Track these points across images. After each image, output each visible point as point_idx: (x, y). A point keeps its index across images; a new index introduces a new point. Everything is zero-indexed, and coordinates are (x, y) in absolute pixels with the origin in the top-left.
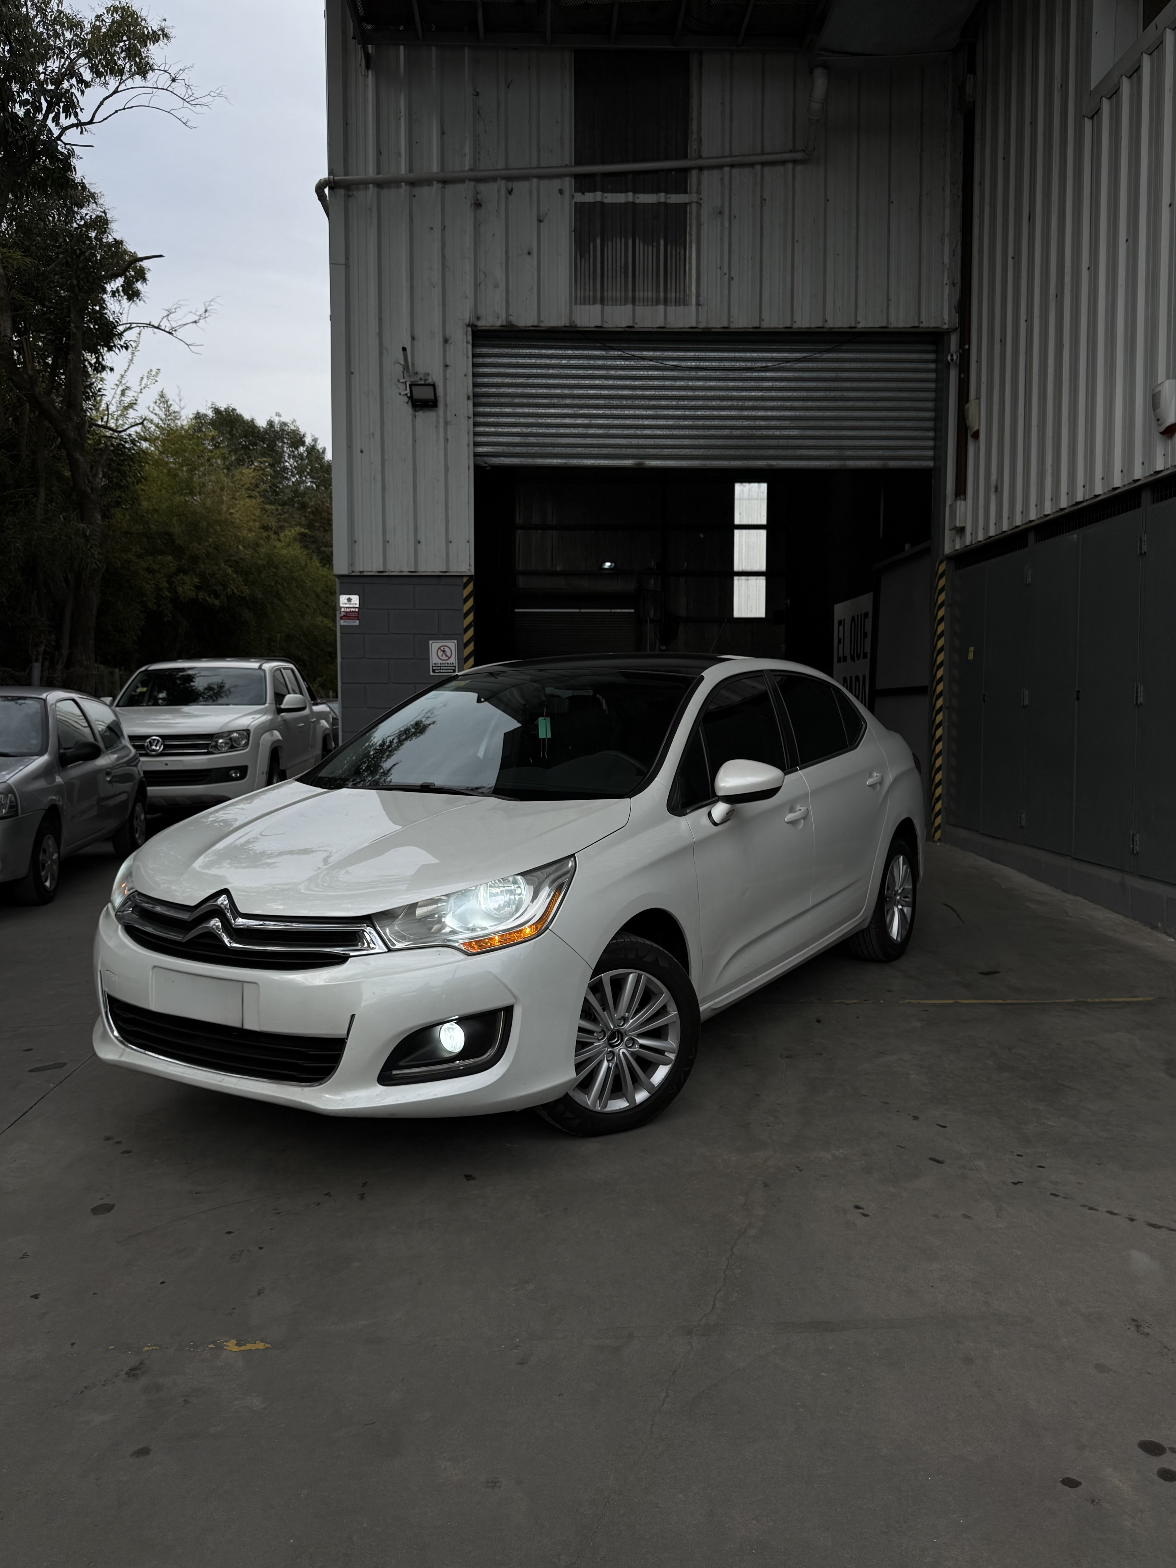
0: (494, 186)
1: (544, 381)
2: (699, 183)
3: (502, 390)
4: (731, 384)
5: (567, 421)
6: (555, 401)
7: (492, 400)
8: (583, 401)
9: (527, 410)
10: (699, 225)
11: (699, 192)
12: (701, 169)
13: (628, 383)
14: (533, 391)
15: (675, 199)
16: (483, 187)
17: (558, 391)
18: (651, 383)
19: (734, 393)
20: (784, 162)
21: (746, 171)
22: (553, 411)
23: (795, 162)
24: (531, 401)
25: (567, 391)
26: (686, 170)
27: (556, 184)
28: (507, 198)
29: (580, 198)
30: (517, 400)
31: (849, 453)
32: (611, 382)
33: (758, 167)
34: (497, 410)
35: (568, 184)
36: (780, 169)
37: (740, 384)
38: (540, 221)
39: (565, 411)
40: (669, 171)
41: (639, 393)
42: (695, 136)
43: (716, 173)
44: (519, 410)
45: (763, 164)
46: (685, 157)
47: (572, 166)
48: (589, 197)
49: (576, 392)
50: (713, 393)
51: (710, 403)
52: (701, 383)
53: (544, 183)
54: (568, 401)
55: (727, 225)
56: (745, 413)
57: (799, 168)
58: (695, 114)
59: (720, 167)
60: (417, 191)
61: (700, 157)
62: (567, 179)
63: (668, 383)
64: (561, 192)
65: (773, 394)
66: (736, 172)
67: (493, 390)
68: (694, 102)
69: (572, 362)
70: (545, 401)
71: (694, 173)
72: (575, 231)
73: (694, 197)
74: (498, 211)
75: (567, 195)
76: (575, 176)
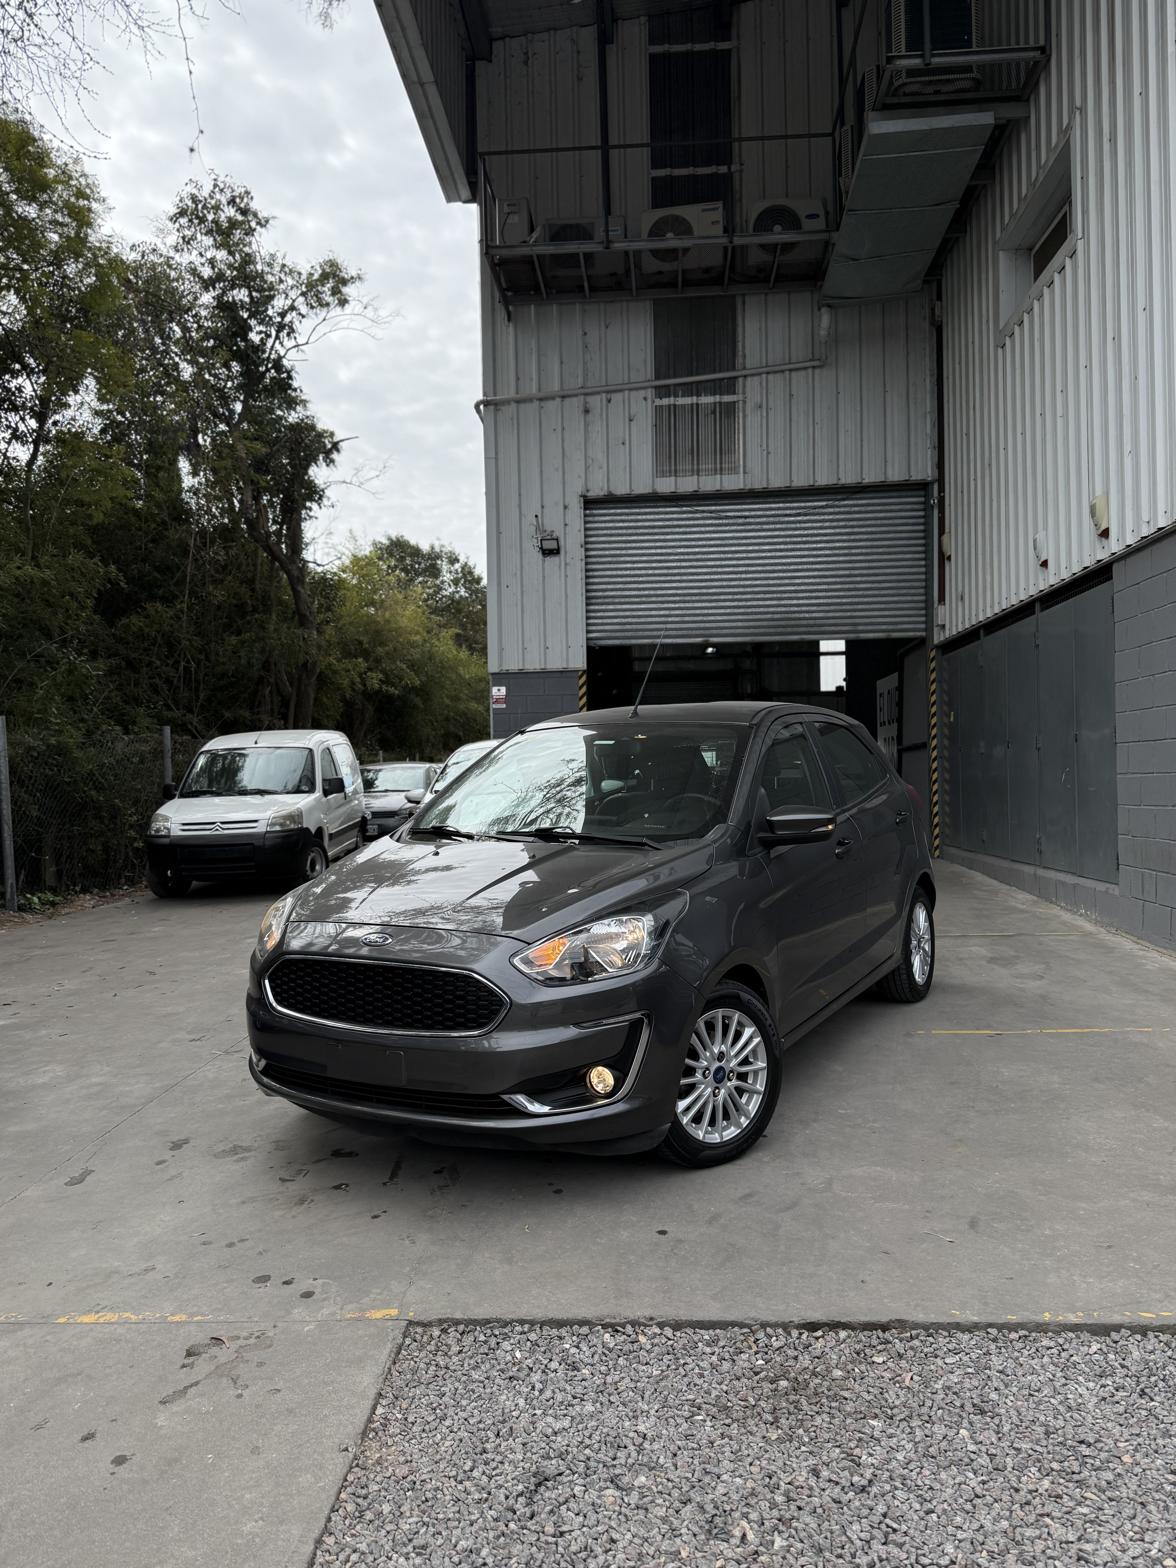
0: (598, 397)
1: (636, 586)
2: (744, 387)
3: (607, 593)
5: (654, 613)
6: (644, 599)
7: (599, 601)
8: (665, 599)
9: (624, 607)
10: (744, 416)
11: (744, 393)
12: (745, 376)
14: (628, 593)
15: (727, 398)
16: (590, 399)
17: (646, 592)
18: (713, 584)
20: (806, 368)
21: (778, 375)
22: (643, 606)
23: (814, 367)
24: (627, 600)
25: (652, 592)
26: (735, 378)
27: (642, 393)
28: (607, 406)
29: (658, 402)
30: (617, 600)
32: (684, 585)
33: (787, 373)
34: (603, 607)
35: (650, 393)
36: (803, 373)
38: (631, 420)
40: (723, 379)
41: (704, 591)
42: (740, 353)
43: (756, 378)
44: (619, 607)
45: (791, 370)
46: (734, 368)
47: (653, 380)
48: (665, 401)
49: (659, 592)
50: (758, 589)
51: (756, 596)
53: (633, 393)
54: (654, 599)
55: (764, 414)
57: (817, 371)
58: (740, 338)
59: (760, 374)
60: (543, 404)
61: (745, 368)
62: (649, 390)
63: (725, 583)
64: (645, 399)
66: (771, 377)
67: (600, 594)
68: (740, 330)
69: (656, 572)
70: (638, 600)
71: (741, 380)
72: (656, 425)
73: (741, 397)
74: (601, 415)
75: (649, 401)
76: (656, 387)
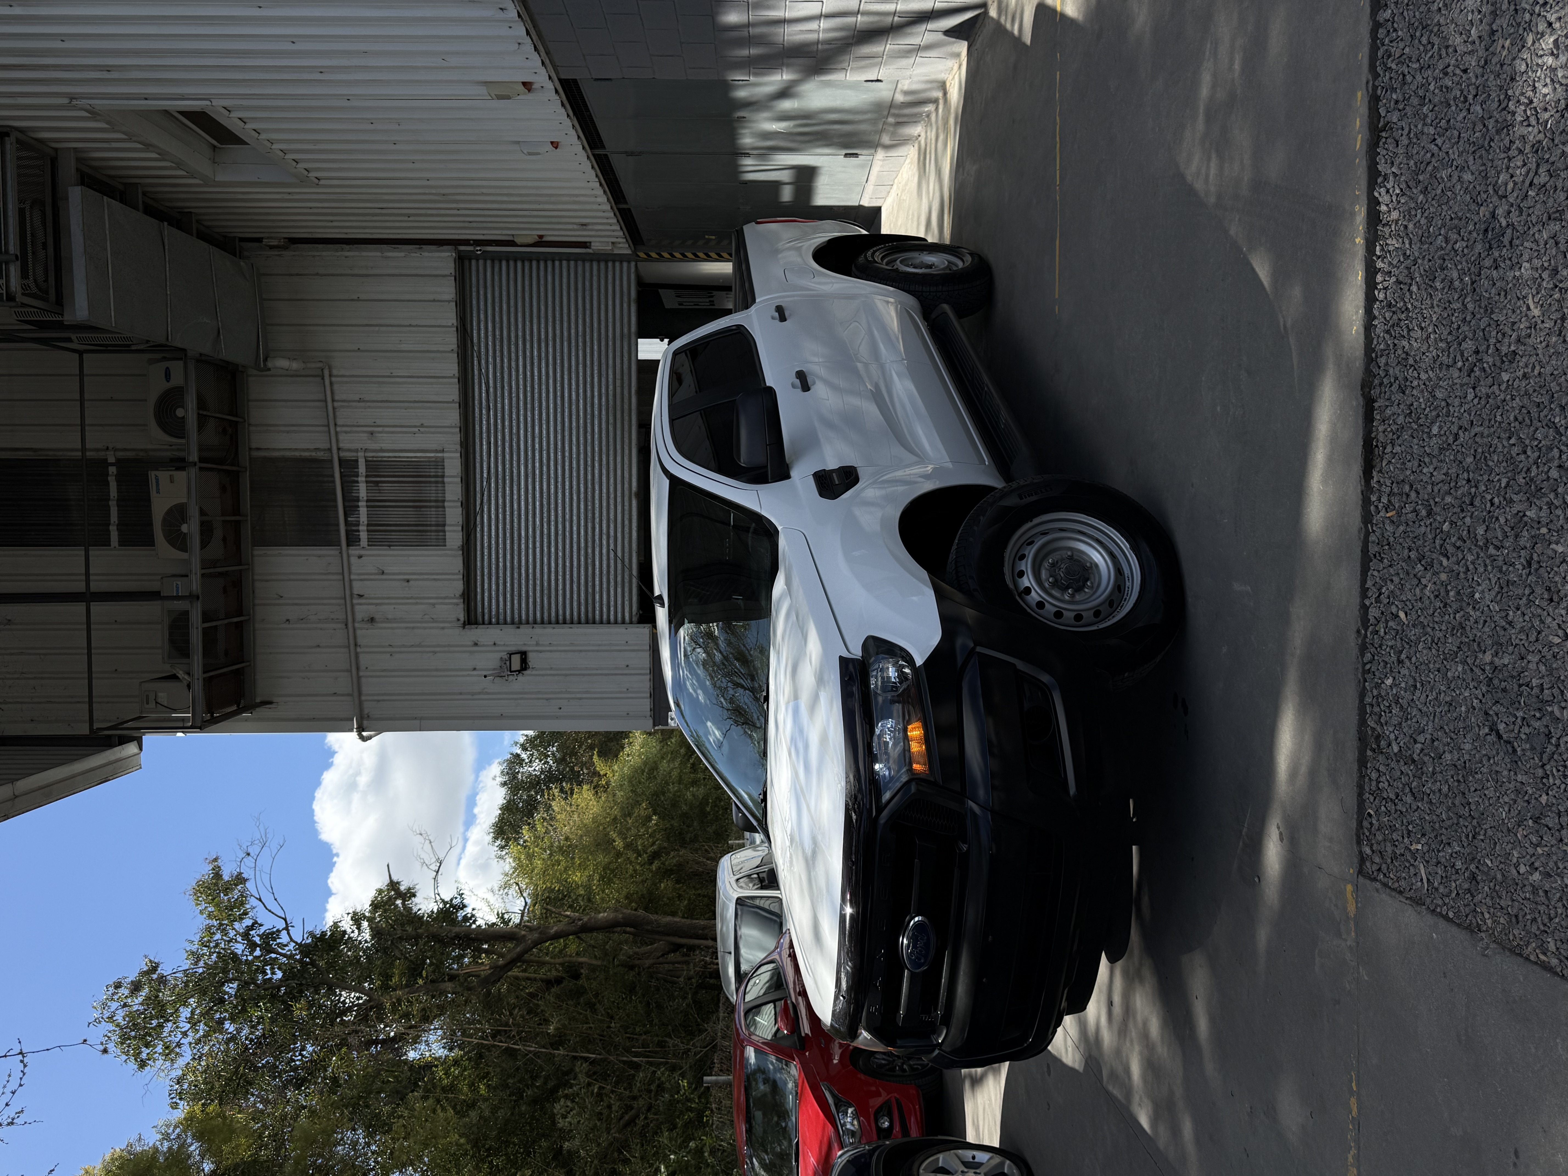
0: (357, 608)
1: (575, 569)
2: (350, 450)
3: (583, 601)
4: (574, 424)
6: (590, 561)
7: (590, 609)
8: (590, 540)
9: (597, 583)
10: (382, 451)
11: (357, 451)
12: (339, 449)
13: (575, 505)
14: (583, 578)
15: (362, 469)
16: (359, 616)
17: (582, 559)
18: (575, 487)
19: (581, 421)
20: (332, 384)
21: (339, 413)
22: (597, 563)
23: (331, 376)
24: (590, 579)
25: (582, 552)
26: (340, 460)
27: (353, 560)
28: (367, 598)
29: (364, 542)
30: (590, 590)
31: (626, 330)
32: (575, 518)
33: (336, 404)
34: (597, 605)
35: (354, 551)
36: (336, 387)
37: (574, 417)
38: (383, 573)
39: (597, 553)
40: (341, 472)
41: (582, 496)
42: (313, 454)
43: (341, 437)
44: (597, 588)
45: (333, 401)
46: (330, 461)
47: (341, 549)
48: (364, 535)
49: (582, 545)
50: (581, 438)
51: (589, 441)
52: (574, 448)
53: (354, 569)
54: (590, 551)
55: (381, 429)
56: (596, 413)
57: (335, 372)
58: (296, 454)
59: (337, 434)
60: (363, 667)
61: (330, 450)
62: (351, 552)
63: (575, 474)
64: (360, 557)
65: (581, 391)
66: (340, 422)
68: (287, 454)
69: (560, 547)
70: (590, 568)
71: (342, 454)
72: (389, 546)
73: (361, 454)
74: (377, 604)
75: (362, 552)
76: (348, 545)
